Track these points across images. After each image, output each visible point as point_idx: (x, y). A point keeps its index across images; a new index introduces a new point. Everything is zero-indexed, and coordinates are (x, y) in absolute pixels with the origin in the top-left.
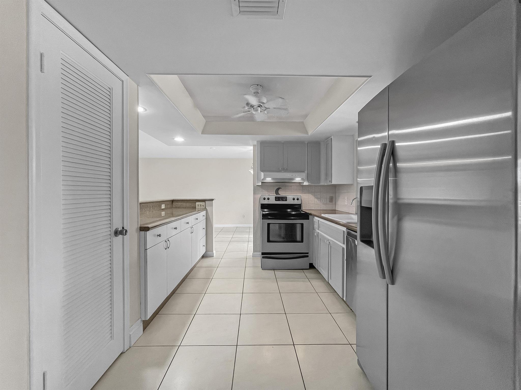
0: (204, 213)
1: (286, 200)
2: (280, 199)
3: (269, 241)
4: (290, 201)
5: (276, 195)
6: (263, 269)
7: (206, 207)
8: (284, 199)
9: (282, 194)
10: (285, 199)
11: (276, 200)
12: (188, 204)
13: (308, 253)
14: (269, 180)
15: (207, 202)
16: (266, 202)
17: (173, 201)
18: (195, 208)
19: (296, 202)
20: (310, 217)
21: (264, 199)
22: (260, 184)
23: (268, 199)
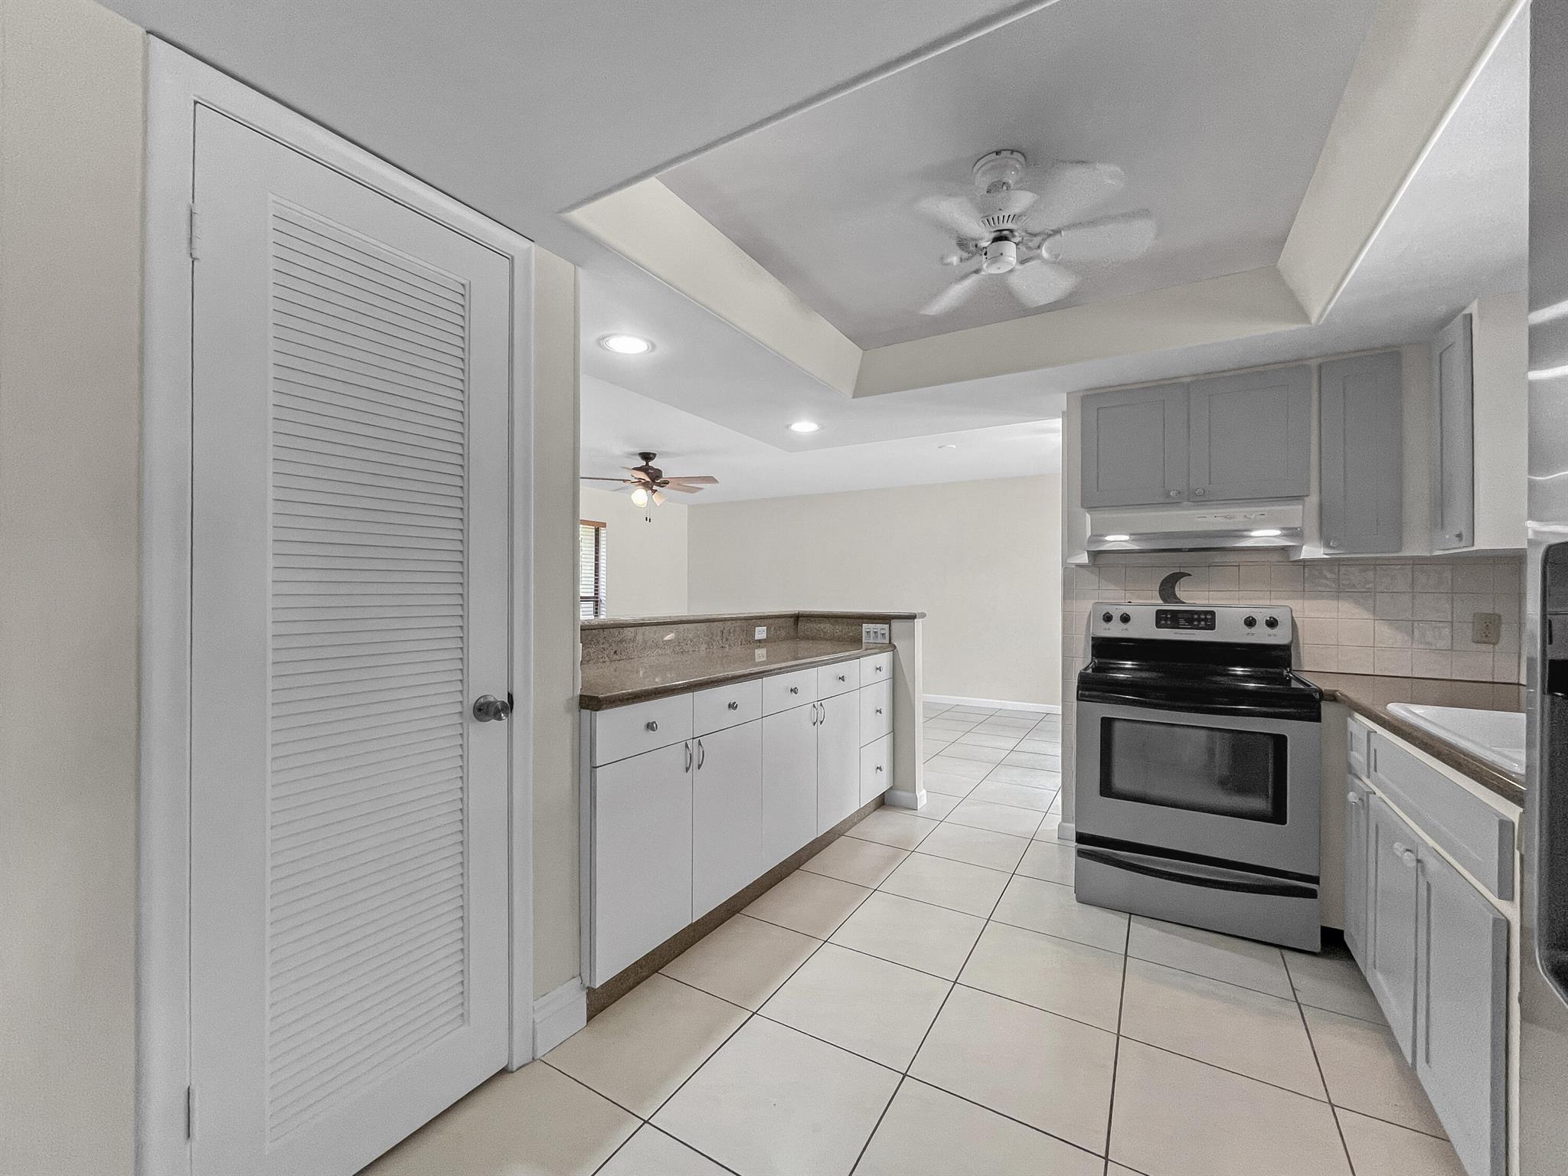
0: (884, 659)
1: (1212, 627)
2: (1182, 622)
3: (1107, 789)
4: (1229, 630)
5: (1161, 602)
6: (1085, 898)
7: (892, 641)
8: (1199, 620)
9: (1192, 597)
10: (1206, 619)
11: (1158, 625)
12: (839, 629)
13: (1315, 880)
14: (1117, 540)
15: (895, 624)
16: (1115, 631)
17: (797, 618)
18: (860, 641)
19: (1262, 636)
20: (1327, 709)
21: (1108, 618)
22: (1084, 559)
23: (1125, 619)
